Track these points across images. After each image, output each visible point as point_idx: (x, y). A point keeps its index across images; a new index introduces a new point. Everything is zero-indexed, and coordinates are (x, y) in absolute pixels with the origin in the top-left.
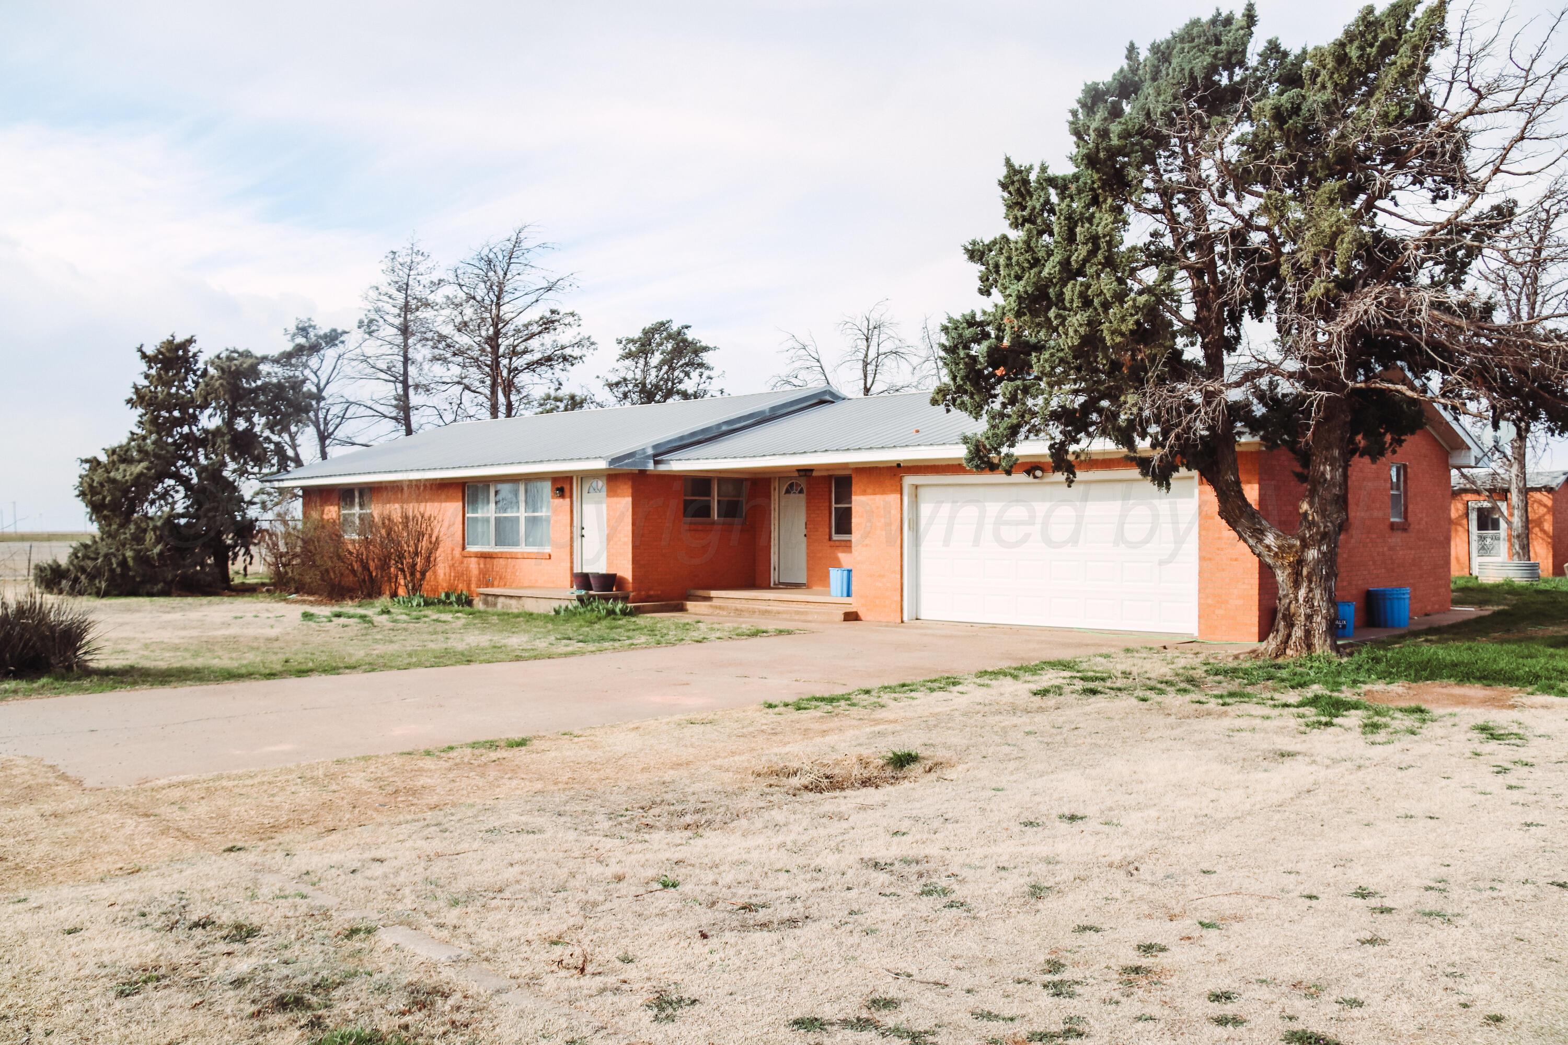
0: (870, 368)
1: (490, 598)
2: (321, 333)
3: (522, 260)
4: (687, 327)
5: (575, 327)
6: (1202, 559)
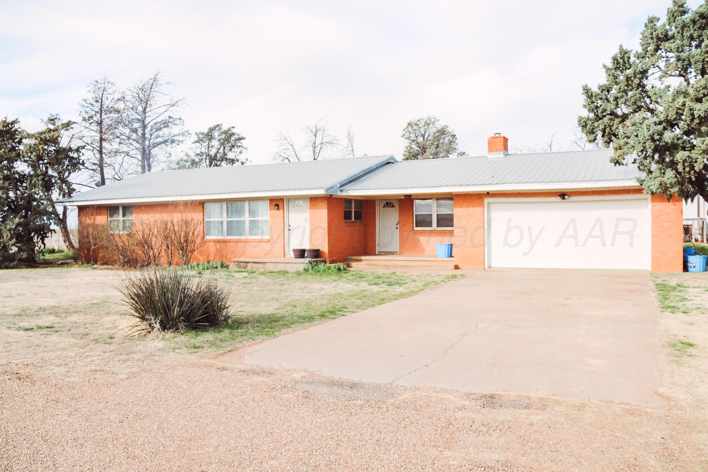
0: (317, 150)
1: (241, 264)
2: (64, 122)
3: (157, 89)
4: (233, 128)
5: (180, 126)
6: (653, 235)
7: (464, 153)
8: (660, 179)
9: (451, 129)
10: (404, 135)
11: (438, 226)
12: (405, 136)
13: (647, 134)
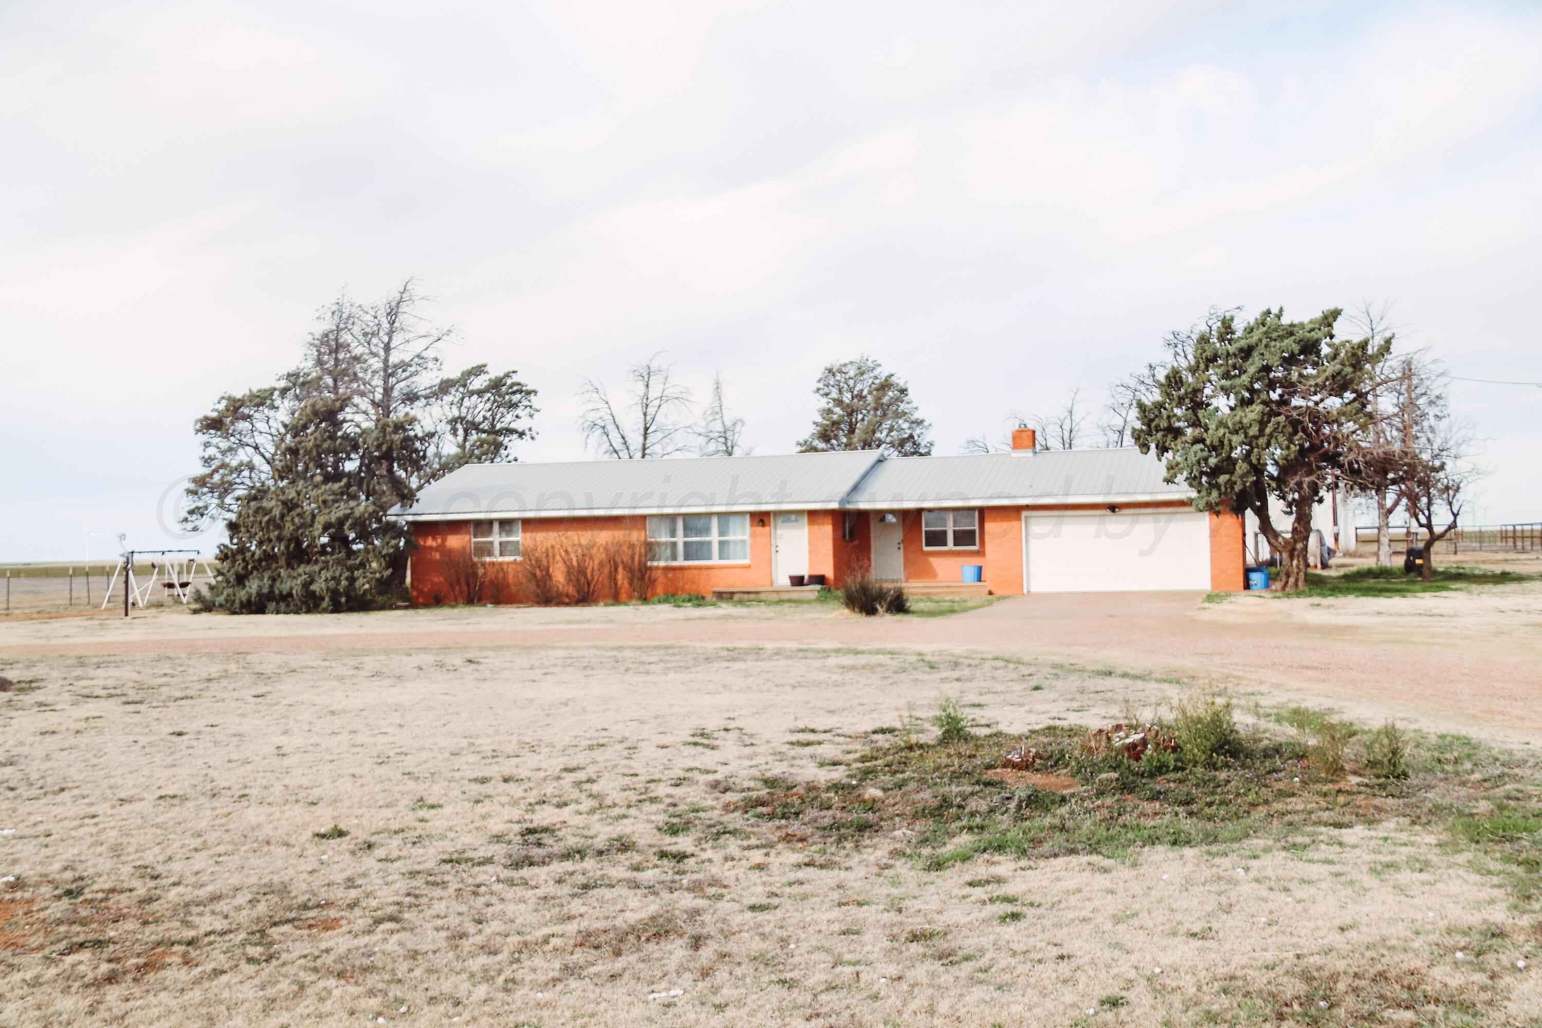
6: (1212, 551)
7: (922, 422)
8: (1206, 499)
9: (899, 380)
10: (818, 389)
11: (955, 545)
12: (821, 392)
13: (1194, 459)
